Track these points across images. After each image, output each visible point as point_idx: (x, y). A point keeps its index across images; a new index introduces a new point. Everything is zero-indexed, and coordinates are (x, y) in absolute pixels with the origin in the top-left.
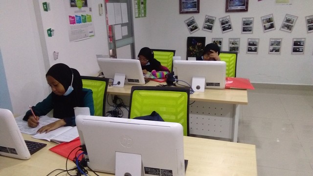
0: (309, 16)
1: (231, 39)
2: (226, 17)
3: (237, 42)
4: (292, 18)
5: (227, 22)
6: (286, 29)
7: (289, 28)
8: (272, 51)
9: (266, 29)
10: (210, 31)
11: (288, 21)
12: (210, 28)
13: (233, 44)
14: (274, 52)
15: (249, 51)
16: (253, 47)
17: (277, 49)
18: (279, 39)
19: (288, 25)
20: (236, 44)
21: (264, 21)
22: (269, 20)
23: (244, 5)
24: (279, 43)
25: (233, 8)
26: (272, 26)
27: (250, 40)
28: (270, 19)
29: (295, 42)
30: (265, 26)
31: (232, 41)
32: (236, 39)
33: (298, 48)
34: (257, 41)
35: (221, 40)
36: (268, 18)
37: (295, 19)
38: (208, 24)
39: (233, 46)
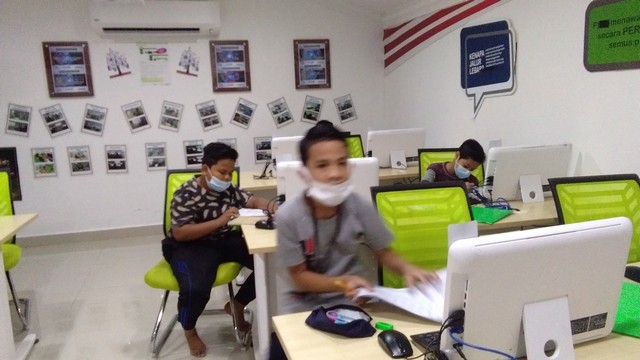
0: (200, 104)
1: (72, 148)
2: (53, 107)
3: (85, 154)
4: (175, 108)
5: (57, 117)
6: (168, 126)
7: (173, 123)
8: (153, 165)
9: (133, 126)
10: (25, 134)
11: (169, 112)
12: (23, 129)
13: (77, 157)
14: (156, 167)
15: (111, 168)
16: (117, 161)
17: (161, 161)
18: (161, 144)
19: (171, 119)
20: (83, 156)
21: (129, 113)
22: (138, 112)
23: (84, 85)
24: (161, 151)
25: (64, 90)
26: (144, 122)
27: (108, 149)
28: (137, 109)
29: (188, 147)
30: (131, 122)
31: (75, 151)
32: (82, 147)
33: (195, 157)
34: (123, 149)
35: (51, 151)
36: (134, 107)
37: (180, 109)
38: (17, 120)
39: (78, 161)
